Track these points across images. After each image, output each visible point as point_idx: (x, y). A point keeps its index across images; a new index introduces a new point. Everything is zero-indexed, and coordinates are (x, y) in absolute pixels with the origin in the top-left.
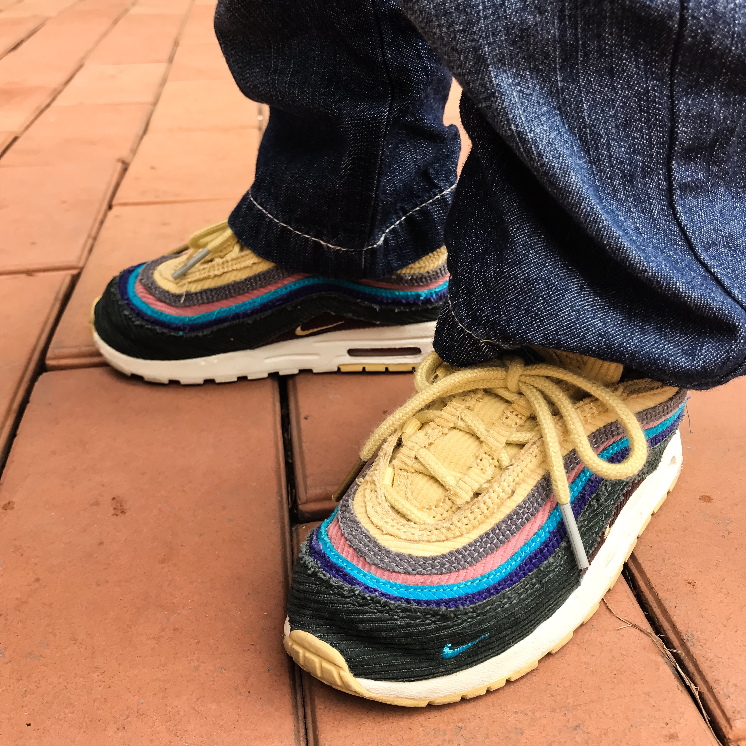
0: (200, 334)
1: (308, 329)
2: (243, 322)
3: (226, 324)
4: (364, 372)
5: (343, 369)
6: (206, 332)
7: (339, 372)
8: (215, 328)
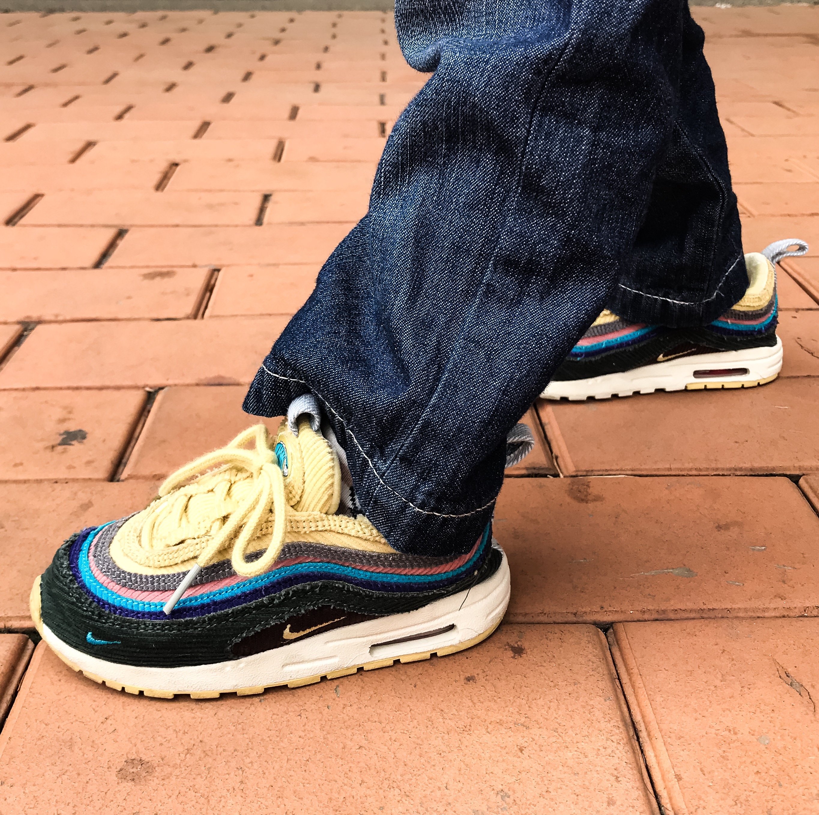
0: (593, 359)
1: (667, 356)
2: (625, 350)
3: (612, 352)
4: (706, 389)
5: (689, 388)
6: (598, 358)
7: (686, 391)
8: (604, 355)
